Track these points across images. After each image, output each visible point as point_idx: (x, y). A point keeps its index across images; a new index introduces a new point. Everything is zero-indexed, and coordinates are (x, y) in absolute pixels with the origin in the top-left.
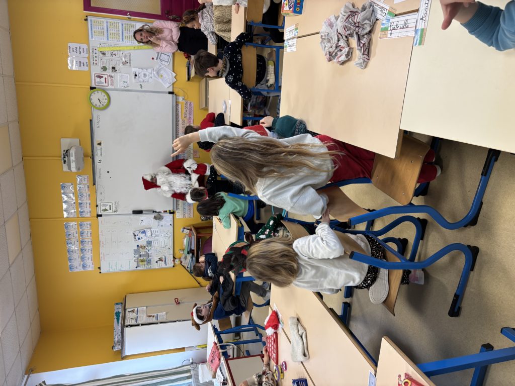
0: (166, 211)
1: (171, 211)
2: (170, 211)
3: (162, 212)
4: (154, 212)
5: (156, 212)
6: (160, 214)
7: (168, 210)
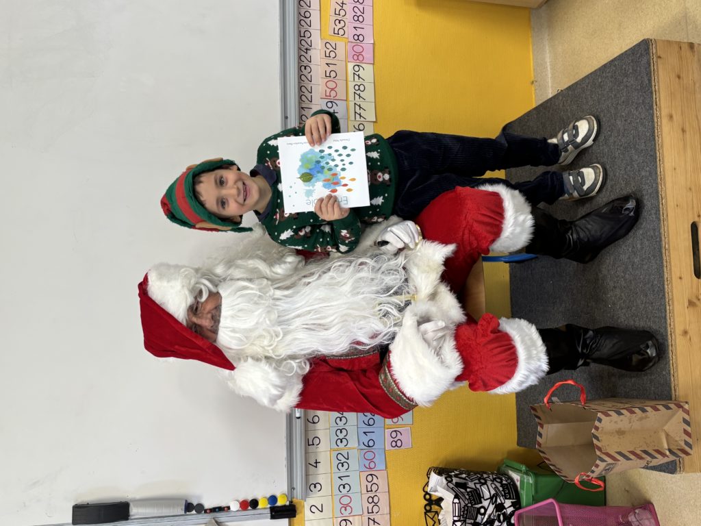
0: (254, 504)
1: (281, 502)
2: (273, 499)
3: (235, 507)
4: (189, 507)
5: (200, 508)
6: (222, 517)
7: (261, 493)
